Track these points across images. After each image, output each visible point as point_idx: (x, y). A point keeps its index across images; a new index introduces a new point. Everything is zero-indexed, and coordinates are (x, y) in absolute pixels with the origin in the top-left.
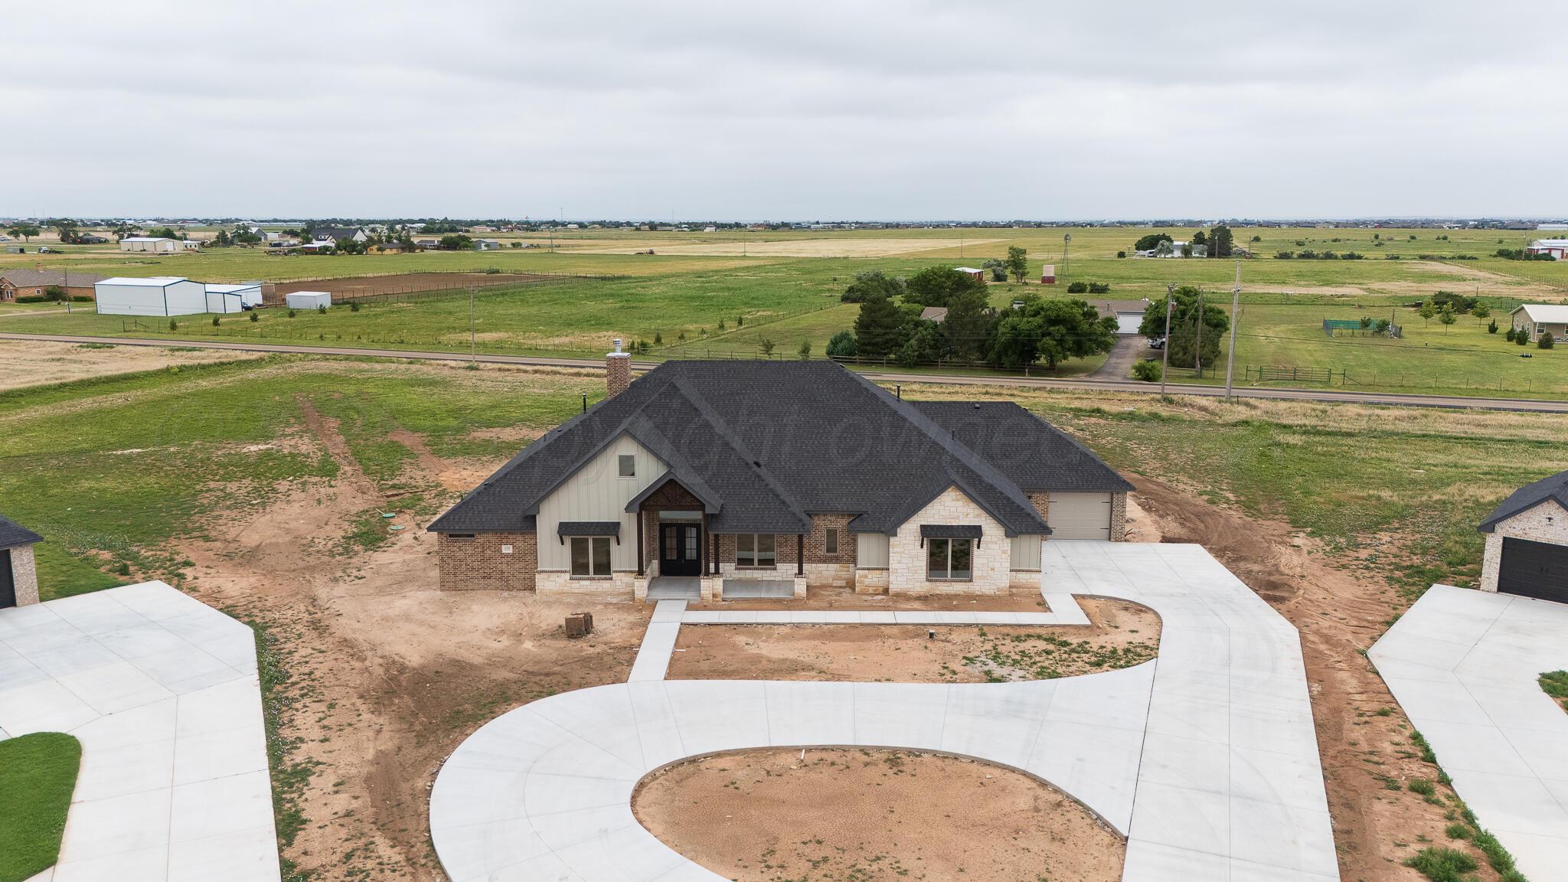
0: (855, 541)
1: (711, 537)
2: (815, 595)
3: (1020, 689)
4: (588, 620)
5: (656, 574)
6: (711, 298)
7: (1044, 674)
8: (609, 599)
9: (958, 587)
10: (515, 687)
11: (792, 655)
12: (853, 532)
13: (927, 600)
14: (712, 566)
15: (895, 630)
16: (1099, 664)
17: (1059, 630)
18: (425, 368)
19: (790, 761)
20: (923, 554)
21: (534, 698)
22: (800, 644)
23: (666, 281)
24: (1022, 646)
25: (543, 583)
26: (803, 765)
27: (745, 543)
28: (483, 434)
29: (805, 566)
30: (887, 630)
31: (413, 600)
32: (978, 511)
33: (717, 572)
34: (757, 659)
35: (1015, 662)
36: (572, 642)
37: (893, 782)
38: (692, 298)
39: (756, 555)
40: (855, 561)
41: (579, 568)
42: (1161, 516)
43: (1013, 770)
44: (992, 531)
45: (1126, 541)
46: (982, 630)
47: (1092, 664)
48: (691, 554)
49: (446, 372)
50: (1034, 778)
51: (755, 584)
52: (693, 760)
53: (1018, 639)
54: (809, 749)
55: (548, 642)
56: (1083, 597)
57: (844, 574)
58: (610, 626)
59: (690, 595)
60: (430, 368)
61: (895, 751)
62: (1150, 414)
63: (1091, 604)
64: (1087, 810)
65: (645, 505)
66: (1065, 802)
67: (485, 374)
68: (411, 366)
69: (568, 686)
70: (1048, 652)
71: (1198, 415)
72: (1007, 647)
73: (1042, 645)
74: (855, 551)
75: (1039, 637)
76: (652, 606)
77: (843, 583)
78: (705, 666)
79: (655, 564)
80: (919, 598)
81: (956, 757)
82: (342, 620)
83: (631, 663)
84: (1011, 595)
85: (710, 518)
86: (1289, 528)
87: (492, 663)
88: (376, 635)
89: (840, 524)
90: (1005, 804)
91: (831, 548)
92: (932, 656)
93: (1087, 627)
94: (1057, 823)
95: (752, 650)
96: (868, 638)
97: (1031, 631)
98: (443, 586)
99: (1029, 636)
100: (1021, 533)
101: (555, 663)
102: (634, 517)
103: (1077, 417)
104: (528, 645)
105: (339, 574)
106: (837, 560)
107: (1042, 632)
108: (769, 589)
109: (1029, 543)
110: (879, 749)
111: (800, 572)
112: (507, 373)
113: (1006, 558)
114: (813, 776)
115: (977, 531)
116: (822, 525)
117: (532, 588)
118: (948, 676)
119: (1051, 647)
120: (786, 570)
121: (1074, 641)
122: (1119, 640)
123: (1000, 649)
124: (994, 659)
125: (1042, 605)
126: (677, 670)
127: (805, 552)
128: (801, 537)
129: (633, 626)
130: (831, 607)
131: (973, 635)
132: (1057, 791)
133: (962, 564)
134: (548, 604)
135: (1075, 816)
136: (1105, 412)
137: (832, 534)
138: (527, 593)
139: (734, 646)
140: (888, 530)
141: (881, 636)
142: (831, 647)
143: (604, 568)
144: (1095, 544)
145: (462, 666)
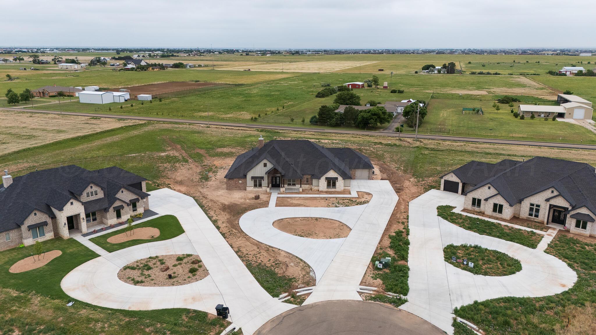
0: (312, 180)
1: (283, 180)
2: (304, 191)
3: (342, 208)
4: (259, 196)
5: (271, 187)
6: (273, 95)
7: (346, 206)
8: (262, 192)
9: (333, 190)
10: (248, 208)
11: (299, 203)
12: (312, 179)
13: (327, 192)
14: (283, 185)
15: (319, 198)
16: (357, 204)
17: (351, 198)
18: (195, 127)
19: (299, 219)
20: (326, 183)
21: (252, 210)
22: (300, 201)
23: (256, 86)
24: (344, 201)
25: (248, 189)
26: (301, 220)
27: (289, 181)
28: (220, 150)
29: (302, 185)
30: (318, 198)
31: (221, 192)
32: (337, 174)
33: (284, 187)
34: (293, 203)
35: (342, 204)
36: (256, 200)
37: (316, 222)
38: (267, 96)
39: (292, 183)
40: (312, 185)
41: (255, 186)
42: (383, 174)
43: (336, 221)
44: (340, 179)
45: (372, 179)
46: (336, 198)
47: (356, 204)
48: (278, 183)
49: (201, 128)
50: (339, 222)
51: (291, 189)
52: (282, 219)
53: (343, 200)
54: (302, 218)
55: (251, 200)
56: (359, 192)
57: (310, 187)
58: (263, 197)
59: (278, 191)
60: (196, 127)
61: (317, 218)
62: (394, 144)
63: (360, 193)
64: (347, 226)
65: (268, 173)
66: (344, 225)
67: (213, 129)
68: (190, 126)
69: (257, 208)
70: (348, 202)
71: (407, 144)
72: (341, 201)
73: (348, 201)
74: (312, 182)
75: (347, 199)
76: (271, 193)
77: (310, 189)
78: (283, 205)
79: (270, 185)
80: (325, 192)
81: (327, 219)
82: (208, 196)
83: (268, 204)
84: (344, 191)
85: (282, 176)
86: (411, 176)
87: (242, 204)
88: (217, 199)
89: (309, 177)
90: (334, 225)
91: (307, 182)
92: (326, 203)
93: (357, 197)
94: (342, 228)
95: (291, 202)
96: (314, 200)
97: (346, 198)
98: (227, 189)
99: (346, 199)
100: (346, 179)
101: (254, 204)
102: (267, 176)
103: (375, 145)
104: (248, 201)
105: (203, 187)
106: (308, 184)
107: (348, 198)
108: (294, 190)
109: (348, 181)
110: (314, 218)
111: (301, 187)
112: (218, 129)
113: (343, 184)
114: (302, 221)
115: (337, 178)
116: (306, 177)
117: (246, 190)
118: (328, 206)
119: (349, 201)
120: (298, 186)
121: (354, 200)
122: (363, 200)
123: (339, 202)
124: (338, 203)
125: (350, 193)
126: (277, 205)
127: (302, 183)
128: (301, 180)
129: (267, 197)
130: (307, 194)
131: (335, 199)
132: (343, 223)
133: (334, 185)
134: (250, 193)
135: (345, 227)
136: (382, 143)
137: (307, 179)
138: (244, 191)
139: (288, 201)
140: (319, 178)
141: (317, 199)
142: (306, 201)
143: (260, 185)
144: (365, 180)
145: (236, 205)
